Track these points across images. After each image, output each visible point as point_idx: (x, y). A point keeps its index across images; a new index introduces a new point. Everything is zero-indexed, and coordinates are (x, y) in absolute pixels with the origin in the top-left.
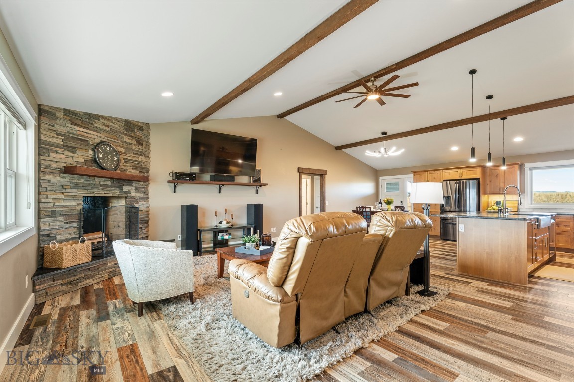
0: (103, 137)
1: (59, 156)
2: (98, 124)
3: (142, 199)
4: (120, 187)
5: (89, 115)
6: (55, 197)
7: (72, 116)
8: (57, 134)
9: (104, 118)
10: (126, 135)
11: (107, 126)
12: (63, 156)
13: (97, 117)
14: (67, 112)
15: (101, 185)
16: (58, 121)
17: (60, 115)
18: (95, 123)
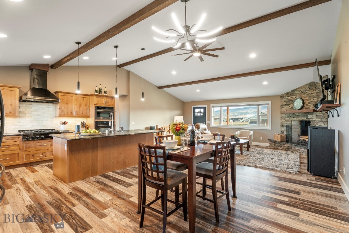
0: (298, 96)
1: (284, 108)
2: (297, 92)
3: (321, 121)
4: (307, 116)
5: (293, 91)
6: (283, 121)
7: (288, 94)
8: (284, 101)
9: (298, 88)
10: (309, 90)
11: (300, 91)
12: (285, 108)
13: (296, 90)
14: (287, 93)
15: (297, 116)
16: (284, 98)
17: (285, 95)
18: (295, 92)
